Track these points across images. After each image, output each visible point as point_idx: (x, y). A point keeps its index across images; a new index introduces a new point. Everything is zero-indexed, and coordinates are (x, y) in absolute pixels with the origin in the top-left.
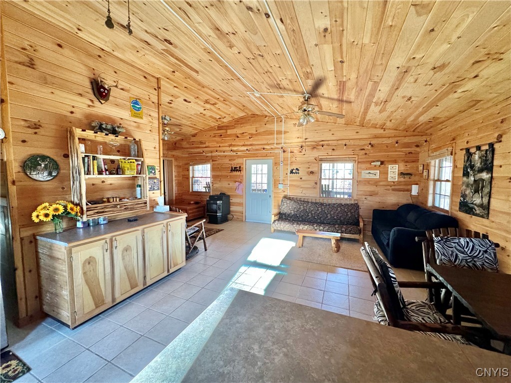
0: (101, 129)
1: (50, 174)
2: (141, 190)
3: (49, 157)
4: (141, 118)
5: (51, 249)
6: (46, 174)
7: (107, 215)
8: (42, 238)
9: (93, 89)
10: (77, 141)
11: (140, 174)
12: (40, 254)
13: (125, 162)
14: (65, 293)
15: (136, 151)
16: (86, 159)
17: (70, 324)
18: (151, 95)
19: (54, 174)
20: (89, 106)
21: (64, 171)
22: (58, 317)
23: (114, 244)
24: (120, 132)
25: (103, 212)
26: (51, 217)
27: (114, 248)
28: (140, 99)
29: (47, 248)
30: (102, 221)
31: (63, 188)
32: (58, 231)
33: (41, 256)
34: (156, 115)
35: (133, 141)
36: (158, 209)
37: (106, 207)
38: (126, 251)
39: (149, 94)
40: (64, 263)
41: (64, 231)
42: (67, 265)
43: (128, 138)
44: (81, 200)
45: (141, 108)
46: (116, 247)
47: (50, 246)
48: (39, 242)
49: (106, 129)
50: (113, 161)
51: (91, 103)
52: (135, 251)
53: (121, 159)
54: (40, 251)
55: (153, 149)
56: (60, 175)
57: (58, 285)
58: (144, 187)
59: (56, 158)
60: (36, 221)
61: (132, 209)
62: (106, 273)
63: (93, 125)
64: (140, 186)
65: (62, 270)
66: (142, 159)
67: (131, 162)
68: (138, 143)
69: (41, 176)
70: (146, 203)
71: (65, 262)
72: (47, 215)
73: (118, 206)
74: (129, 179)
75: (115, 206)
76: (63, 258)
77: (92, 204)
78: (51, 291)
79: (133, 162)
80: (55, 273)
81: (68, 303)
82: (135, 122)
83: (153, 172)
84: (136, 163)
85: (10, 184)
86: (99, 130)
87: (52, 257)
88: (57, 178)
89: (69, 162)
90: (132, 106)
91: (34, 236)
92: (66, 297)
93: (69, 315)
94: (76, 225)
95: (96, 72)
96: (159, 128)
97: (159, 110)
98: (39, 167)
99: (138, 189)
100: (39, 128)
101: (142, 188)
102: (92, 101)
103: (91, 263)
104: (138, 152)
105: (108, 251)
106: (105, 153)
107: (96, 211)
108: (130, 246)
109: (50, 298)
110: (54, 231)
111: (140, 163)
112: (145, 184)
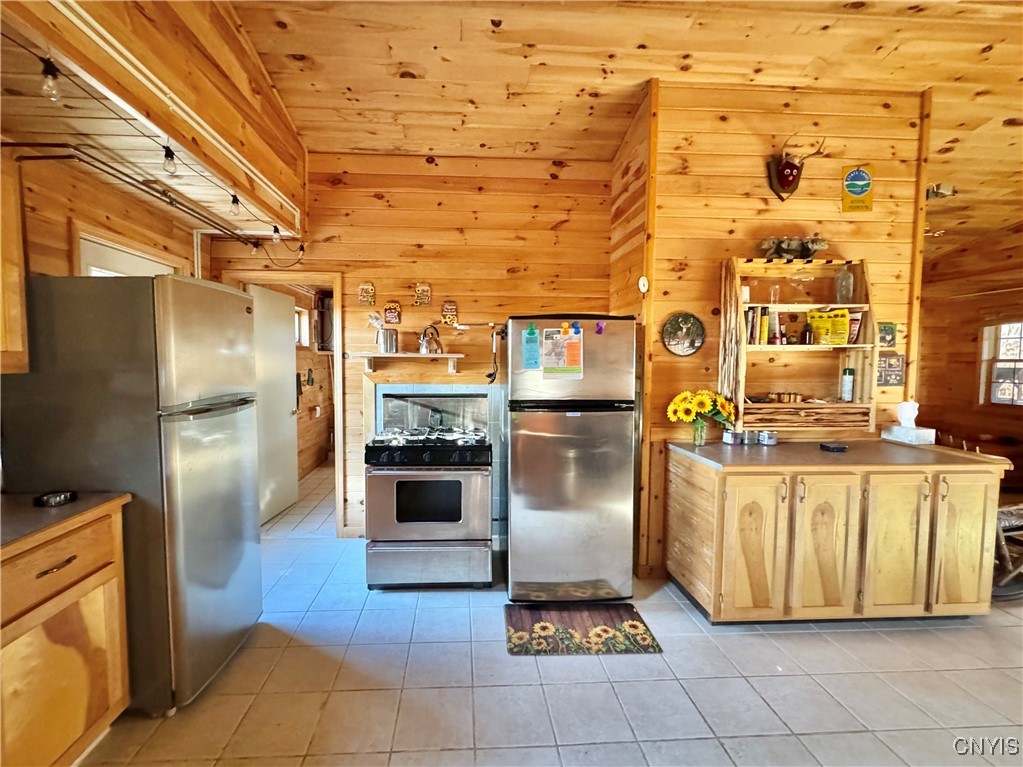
0: (779, 252)
1: (692, 344)
2: (854, 381)
3: (693, 316)
4: (868, 208)
5: (689, 469)
6: (687, 344)
7: (777, 428)
8: (678, 449)
9: (769, 177)
10: (738, 281)
11: (855, 343)
12: (671, 474)
13: (821, 317)
14: (708, 552)
15: (852, 288)
16: (750, 314)
17: (710, 610)
18: (900, 145)
19: (697, 344)
20: (760, 212)
21: (711, 339)
22: (690, 589)
23: (800, 489)
24: (815, 251)
25: (770, 421)
26: (692, 417)
27: (798, 500)
28: (867, 164)
29: (684, 466)
30: (765, 438)
31: (707, 369)
32: (697, 443)
33: (672, 477)
34: (910, 192)
35: (846, 267)
36: (897, 434)
37: (777, 411)
38: (823, 514)
39: (892, 143)
40: (711, 499)
41: (706, 444)
42: (716, 505)
43: (835, 262)
44: (735, 391)
45: (868, 185)
46: (802, 498)
47: (690, 464)
48: (672, 455)
49: (788, 251)
50: (793, 317)
51: (762, 206)
52: (842, 521)
53: (811, 311)
54: (671, 469)
55: (894, 280)
56: (705, 346)
57: (696, 534)
58: (863, 376)
59: (702, 317)
60: (673, 419)
61: (831, 423)
62: (778, 545)
63: (764, 247)
64: (852, 372)
65: (706, 511)
66: (866, 307)
67: (836, 316)
68: (857, 270)
69: (681, 347)
70: (866, 414)
71: (714, 497)
72: (688, 412)
73: (803, 413)
74: (824, 354)
75: (796, 412)
76: (710, 489)
77: (753, 402)
78: (683, 540)
79: (843, 316)
80: (693, 512)
81: (711, 572)
82: (851, 222)
83: (889, 338)
84: (849, 317)
85: (646, 358)
86: (774, 256)
87: (689, 483)
88: (702, 349)
89: (720, 323)
90: (848, 186)
91: (665, 443)
92: (708, 561)
93: (711, 595)
94: (721, 438)
95: (777, 140)
96: (915, 222)
97: (918, 175)
98: (679, 333)
99: (848, 379)
100: (684, 269)
101: (859, 378)
102: (765, 201)
103: (754, 515)
104: (854, 290)
105: (787, 500)
106: (782, 301)
107: (759, 417)
108: (831, 506)
109: (680, 550)
110: (691, 441)
111: (859, 316)
112: (867, 366)
